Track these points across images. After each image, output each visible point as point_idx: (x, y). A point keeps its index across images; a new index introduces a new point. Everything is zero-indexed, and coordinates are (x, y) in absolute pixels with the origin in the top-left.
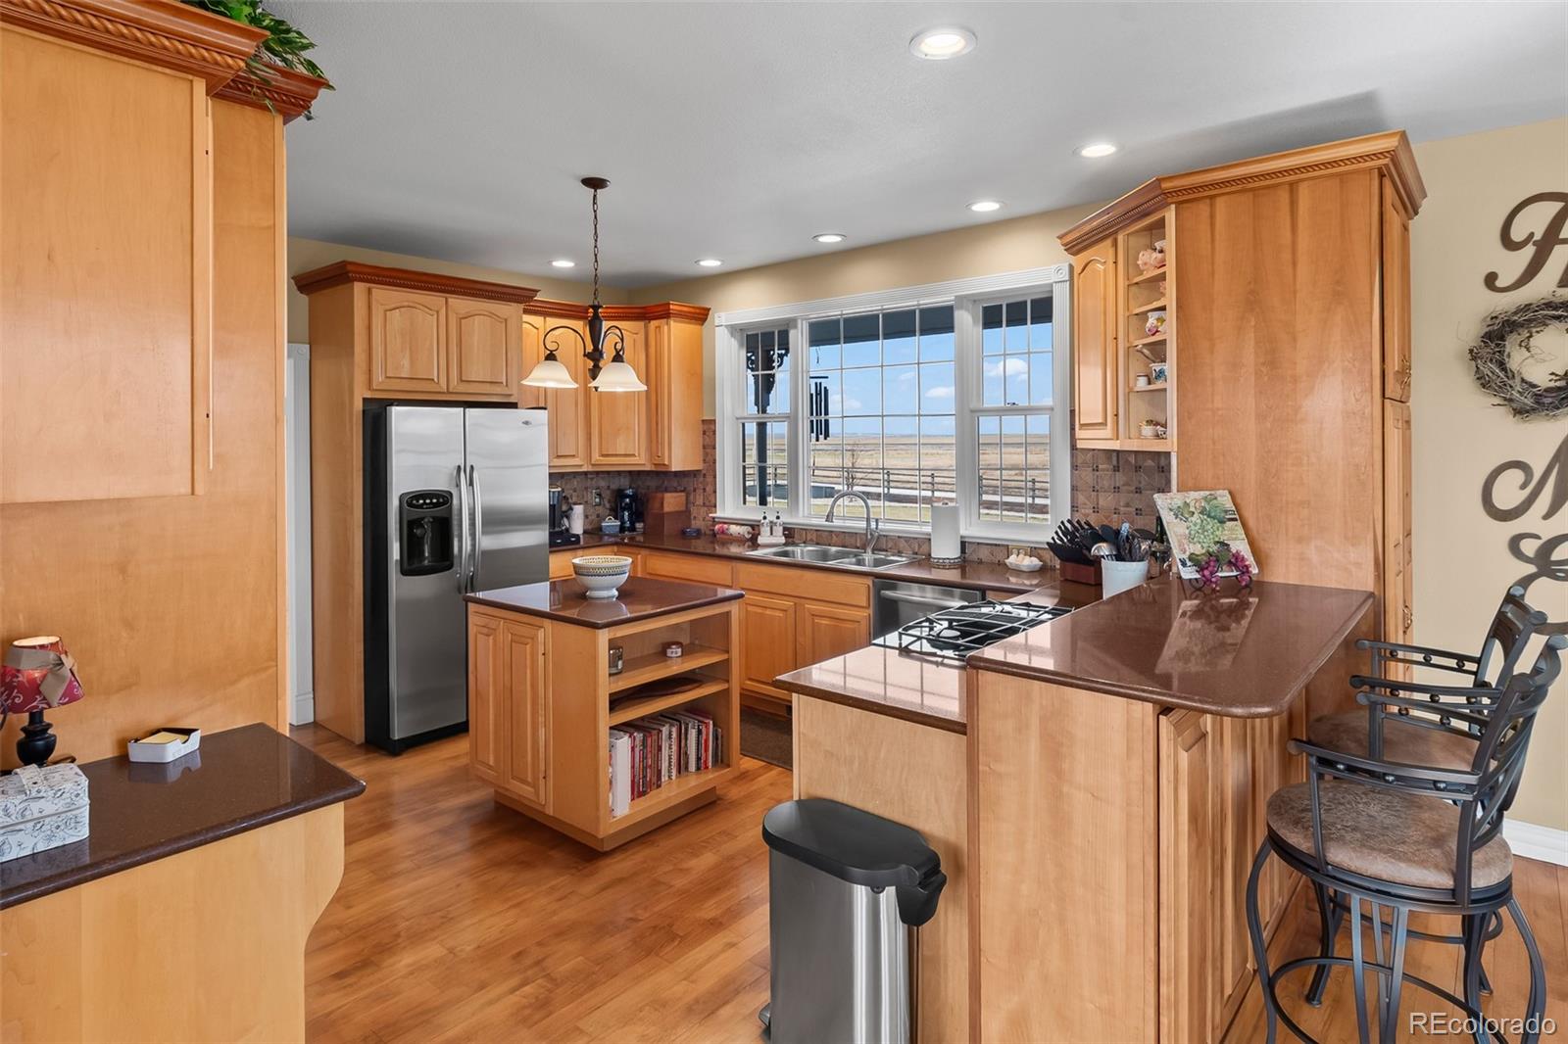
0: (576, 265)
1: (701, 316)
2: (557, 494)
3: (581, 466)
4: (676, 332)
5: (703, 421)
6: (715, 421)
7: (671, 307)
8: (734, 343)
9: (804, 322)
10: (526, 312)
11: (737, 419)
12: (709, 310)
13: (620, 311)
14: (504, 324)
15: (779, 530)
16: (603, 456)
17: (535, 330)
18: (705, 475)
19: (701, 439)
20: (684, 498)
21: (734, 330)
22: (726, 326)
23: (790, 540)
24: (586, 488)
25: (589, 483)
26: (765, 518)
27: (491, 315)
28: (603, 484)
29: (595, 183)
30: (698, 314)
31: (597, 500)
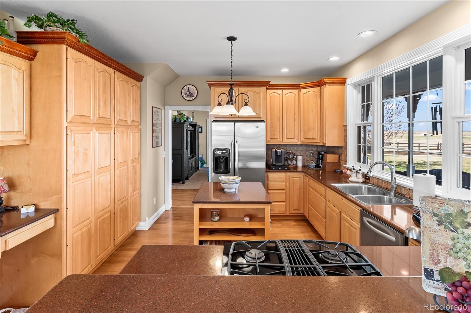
0: (290, 70)
1: (343, 82)
2: (280, 152)
3: (298, 142)
4: (329, 90)
5: (344, 125)
6: (346, 125)
7: (325, 80)
8: (355, 91)
9: (379, 78)
10: (267, 89)
11: (356, 124)
12: (346, 78)
13: (311, 84)
14: (258, 94)
15: (360, 175)
16: (305, 139)
17: (279, 95)
18: (344, 148)
19: (343, 133)
20: (338, 157)
21: (355, 85)
22: (351, 84)
23: (367, 181)
24: (307, 150)
25: (308, 148)
26: (360, 170)
27: (254, 92)
28: (314, 149)
29: (232, 39)
30: (342, 81)
31: (312, 155)
